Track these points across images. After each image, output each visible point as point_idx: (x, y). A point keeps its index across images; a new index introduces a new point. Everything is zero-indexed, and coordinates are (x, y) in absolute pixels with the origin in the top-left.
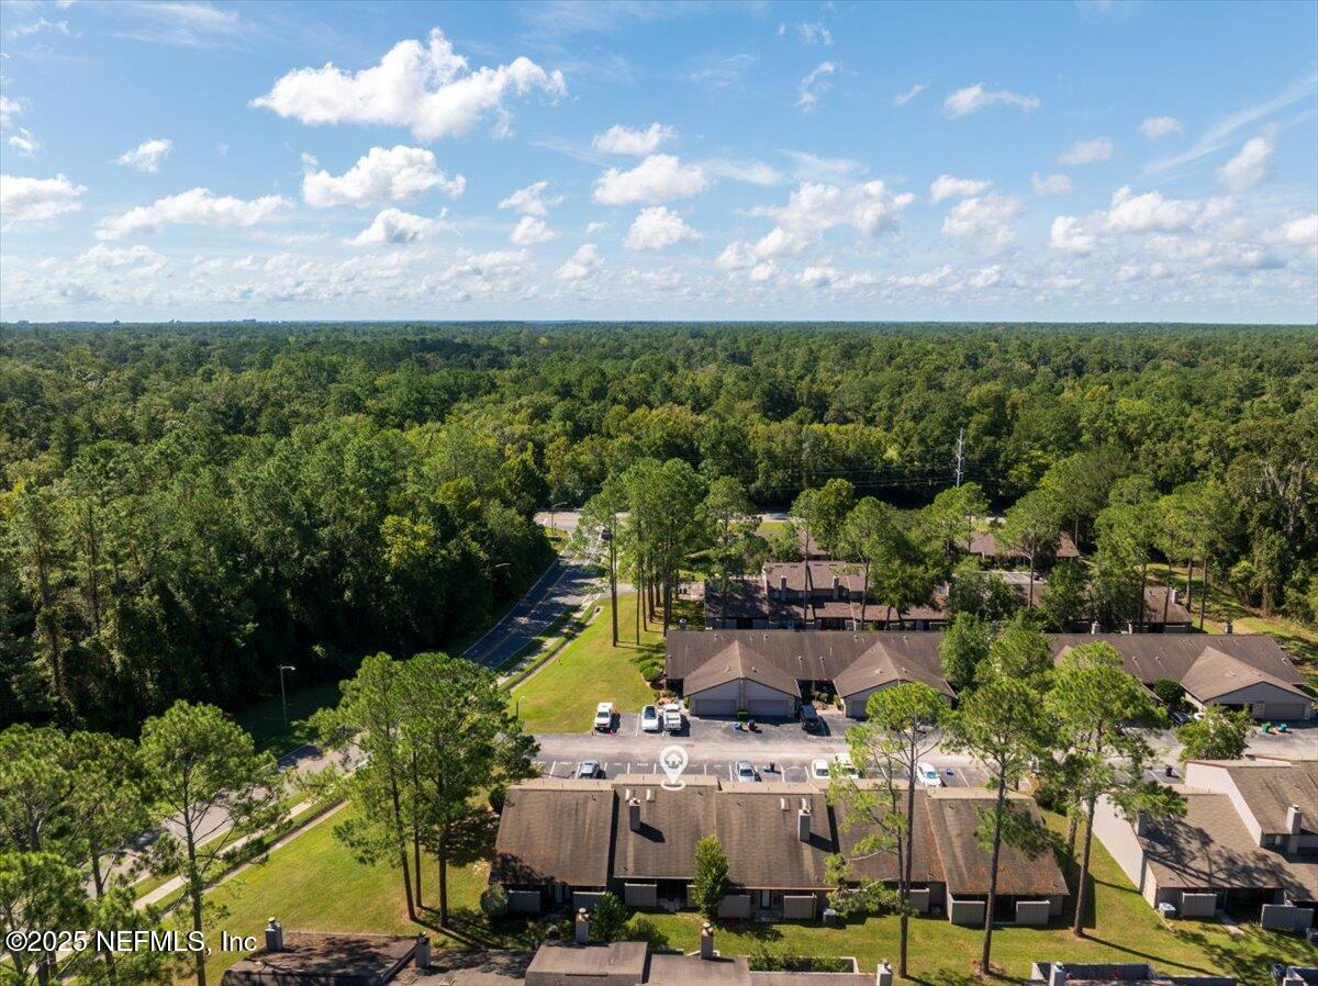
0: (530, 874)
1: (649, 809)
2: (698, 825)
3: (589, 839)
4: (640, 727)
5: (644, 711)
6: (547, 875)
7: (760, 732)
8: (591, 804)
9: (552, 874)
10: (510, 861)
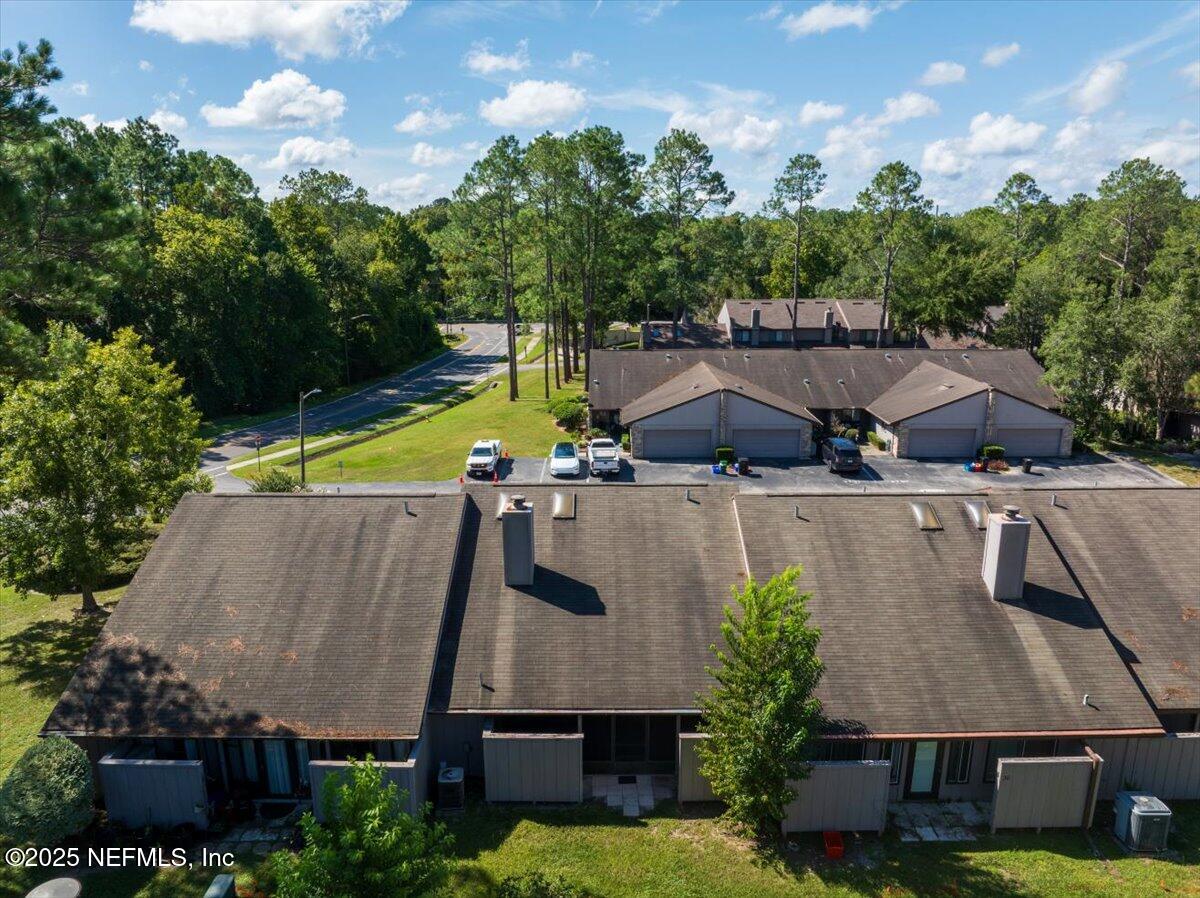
0: (185, 708)
1: (559, 536)
2: (697, 567)
3: (381, 606)
4: (548, 468)
5: (554, 447)
6: (238, 708)
7: (759, 476)
8: (402, 520)
9: (253, 705)
10: (134, 668)
